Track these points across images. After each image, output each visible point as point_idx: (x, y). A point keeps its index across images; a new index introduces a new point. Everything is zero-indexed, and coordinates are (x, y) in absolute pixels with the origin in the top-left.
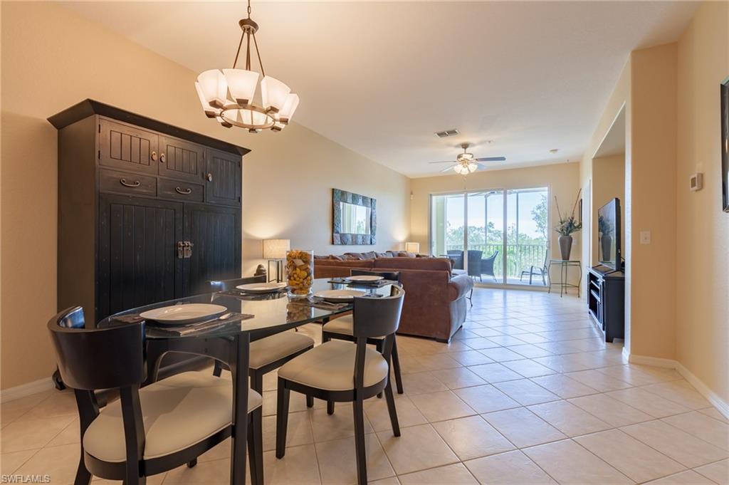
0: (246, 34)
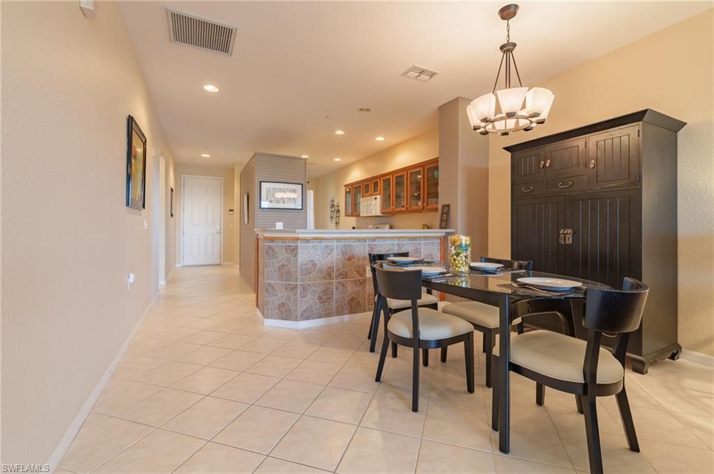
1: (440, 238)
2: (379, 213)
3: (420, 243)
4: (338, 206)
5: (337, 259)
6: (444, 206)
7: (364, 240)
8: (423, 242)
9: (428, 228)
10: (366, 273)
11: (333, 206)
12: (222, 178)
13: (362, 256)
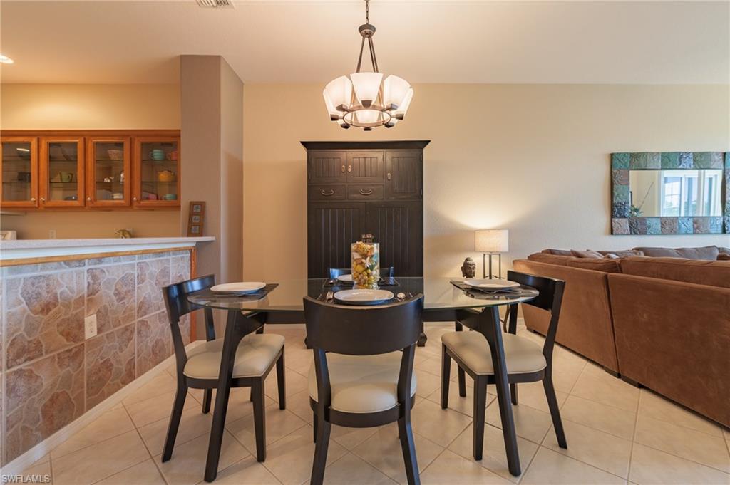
0: (367, 40)
1: (191, 250)
3: (168, 260)
5: (10, 316)
6: (192, 204)
7: (80, 260)
8: (171, 257)
9: (132, 236)
10: (83, 331)
13: (75, 296)
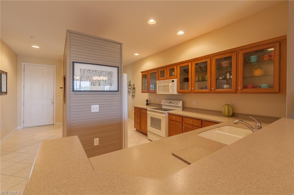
2: (175, 93)
4: (134, 85)
11: (130, 85)
12: (55, 66)
